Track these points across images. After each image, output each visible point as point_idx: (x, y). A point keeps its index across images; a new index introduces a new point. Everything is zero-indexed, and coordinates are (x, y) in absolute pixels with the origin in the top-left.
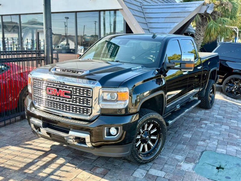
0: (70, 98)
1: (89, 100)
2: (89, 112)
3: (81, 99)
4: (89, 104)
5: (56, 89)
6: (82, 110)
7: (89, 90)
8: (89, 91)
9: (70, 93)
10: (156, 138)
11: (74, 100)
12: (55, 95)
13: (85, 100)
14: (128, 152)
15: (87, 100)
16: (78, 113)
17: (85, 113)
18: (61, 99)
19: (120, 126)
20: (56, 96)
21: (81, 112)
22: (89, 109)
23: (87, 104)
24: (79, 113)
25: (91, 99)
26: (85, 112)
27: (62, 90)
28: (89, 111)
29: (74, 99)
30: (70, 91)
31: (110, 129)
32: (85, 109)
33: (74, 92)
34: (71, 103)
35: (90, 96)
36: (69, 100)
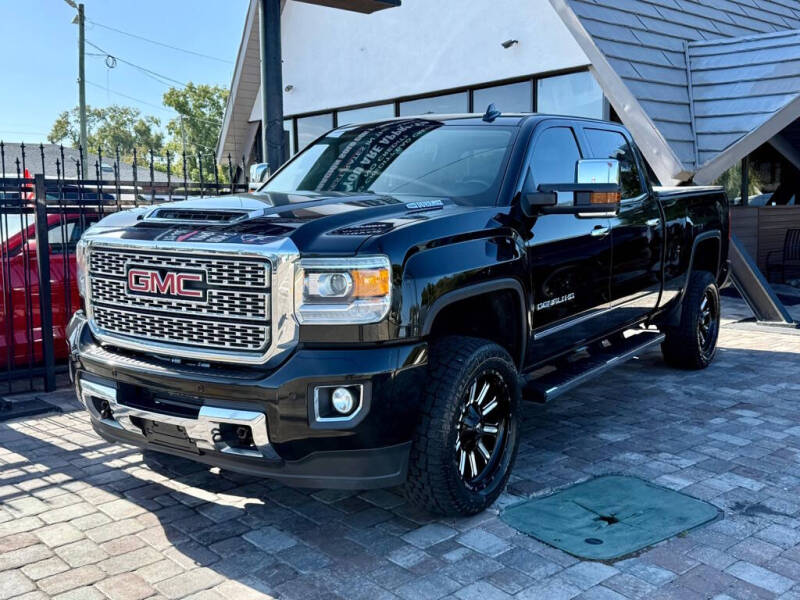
0: (201, 296)
1: (260, 300)
2: (263, 340)
3: (237, 299)
4: (261, 312)
5: (157, 272)
6: (238, 334)
7: (260, 265)
8: (260, 268)
9: (201, 279)
10: (495, 431)
11: (214, 304)
12: (155, 291)
13: (249, 300)
14: (398, 473)
15: (256, 300)
16: (227, 345)
17: (250, 342)
18: (174, 302)
19: (363, 381)
20: (158, 295)
21: (238, 341)
22: (261, 328)
23: (255, 312)
24: (232, 345)
25: (267, 295)
26: (250, 339)
27: (175, 274)
28: (261, 336)
29: (215, 301)
30: (200, 276)
31: (331, 392)
32: (250, 331)
33: (214, 277)
34: (204, 312)
35: (263, 284)
36: (199, 306)
